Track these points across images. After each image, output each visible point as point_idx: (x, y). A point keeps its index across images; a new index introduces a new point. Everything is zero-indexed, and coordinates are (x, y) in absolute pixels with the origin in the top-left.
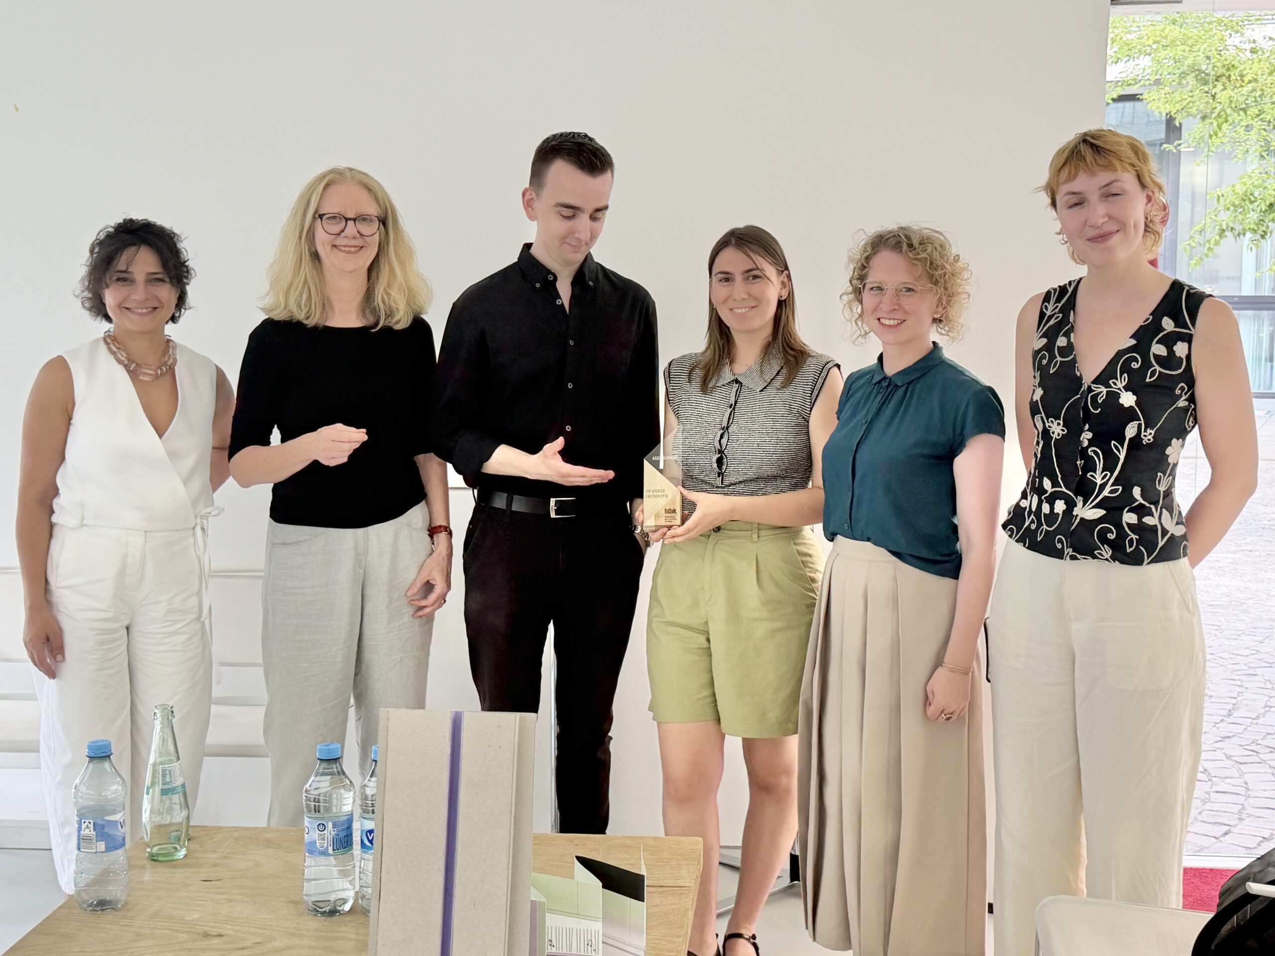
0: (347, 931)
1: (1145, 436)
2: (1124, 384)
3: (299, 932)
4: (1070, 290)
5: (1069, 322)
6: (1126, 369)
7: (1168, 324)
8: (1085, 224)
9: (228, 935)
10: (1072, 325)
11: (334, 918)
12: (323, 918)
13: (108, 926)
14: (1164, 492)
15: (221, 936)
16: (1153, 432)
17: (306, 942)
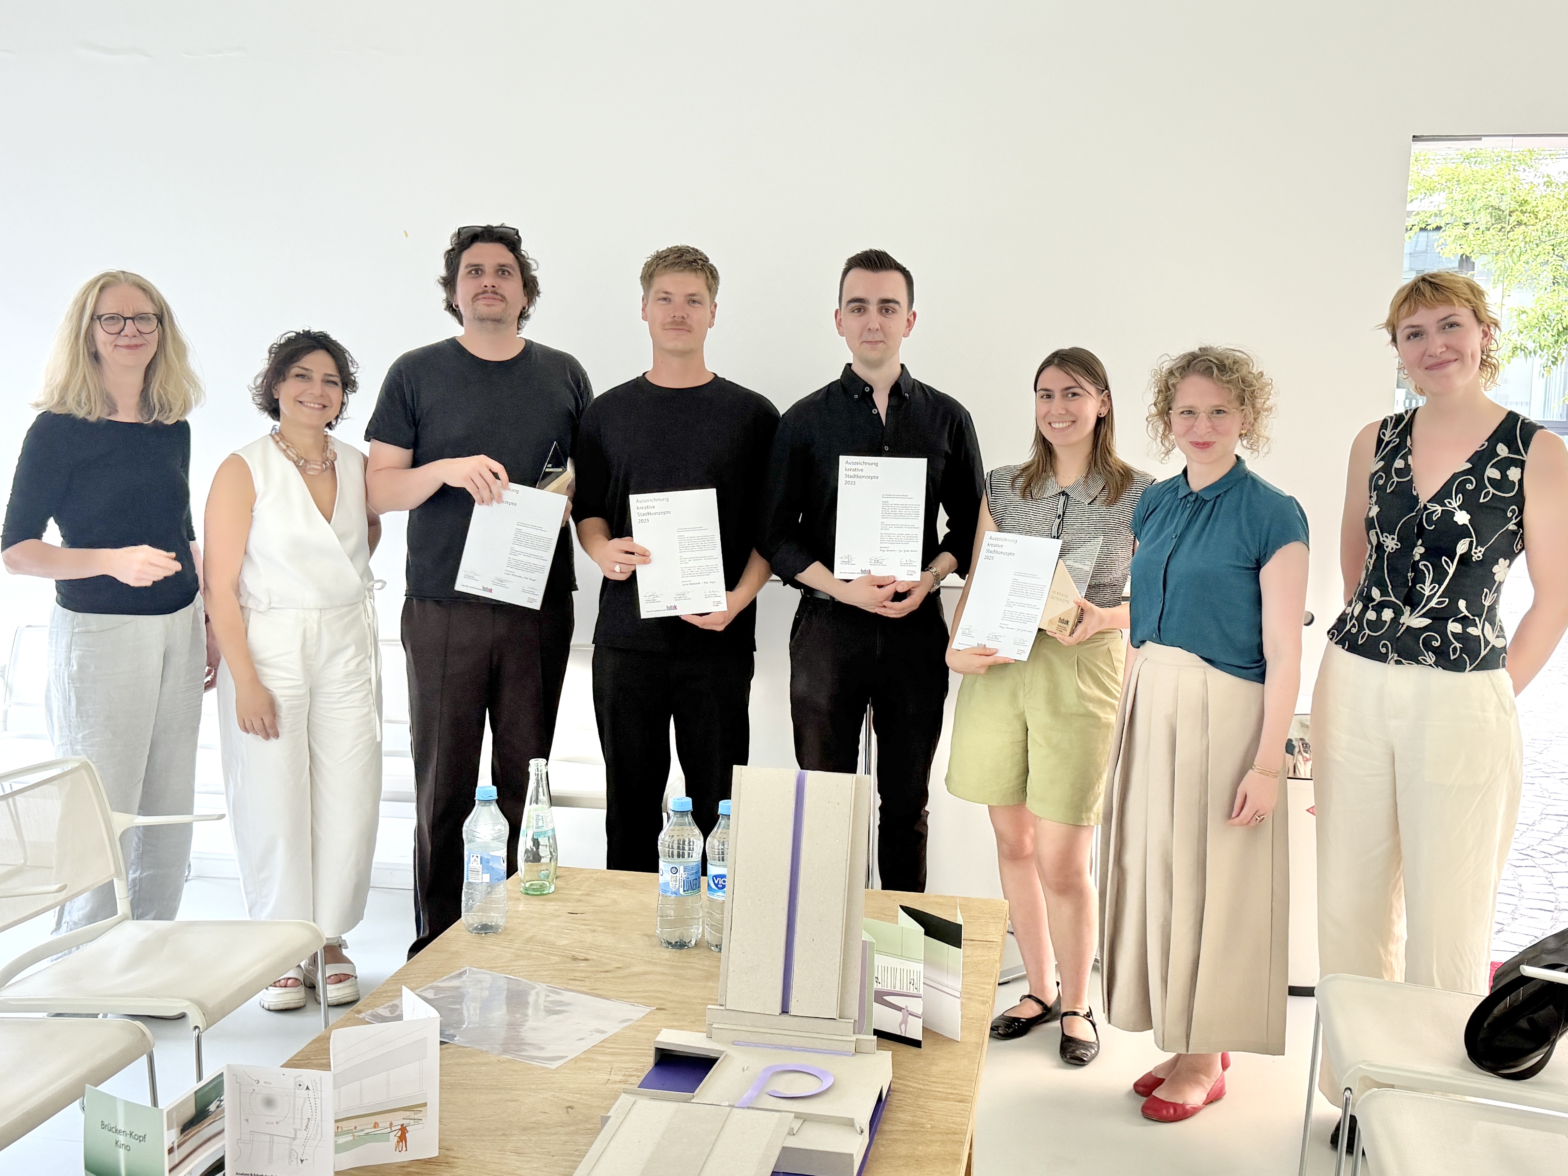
0: (697, 961)
1: (1475, 553)
2: (1458, 503)
3: (654, 961)
4: (1407, 418)
5: (1406, 446)
6: (1461, 489)
7: (1502, 450)
8: (1424, 354)
9: (593, 959)
10: (1409, 449)
11: (683, 951)
12: (674, 950)
13: (491, 947)
14: (1488, 607)
15: (587, 960)
16: (1483, 550)
17: (659, 969)
